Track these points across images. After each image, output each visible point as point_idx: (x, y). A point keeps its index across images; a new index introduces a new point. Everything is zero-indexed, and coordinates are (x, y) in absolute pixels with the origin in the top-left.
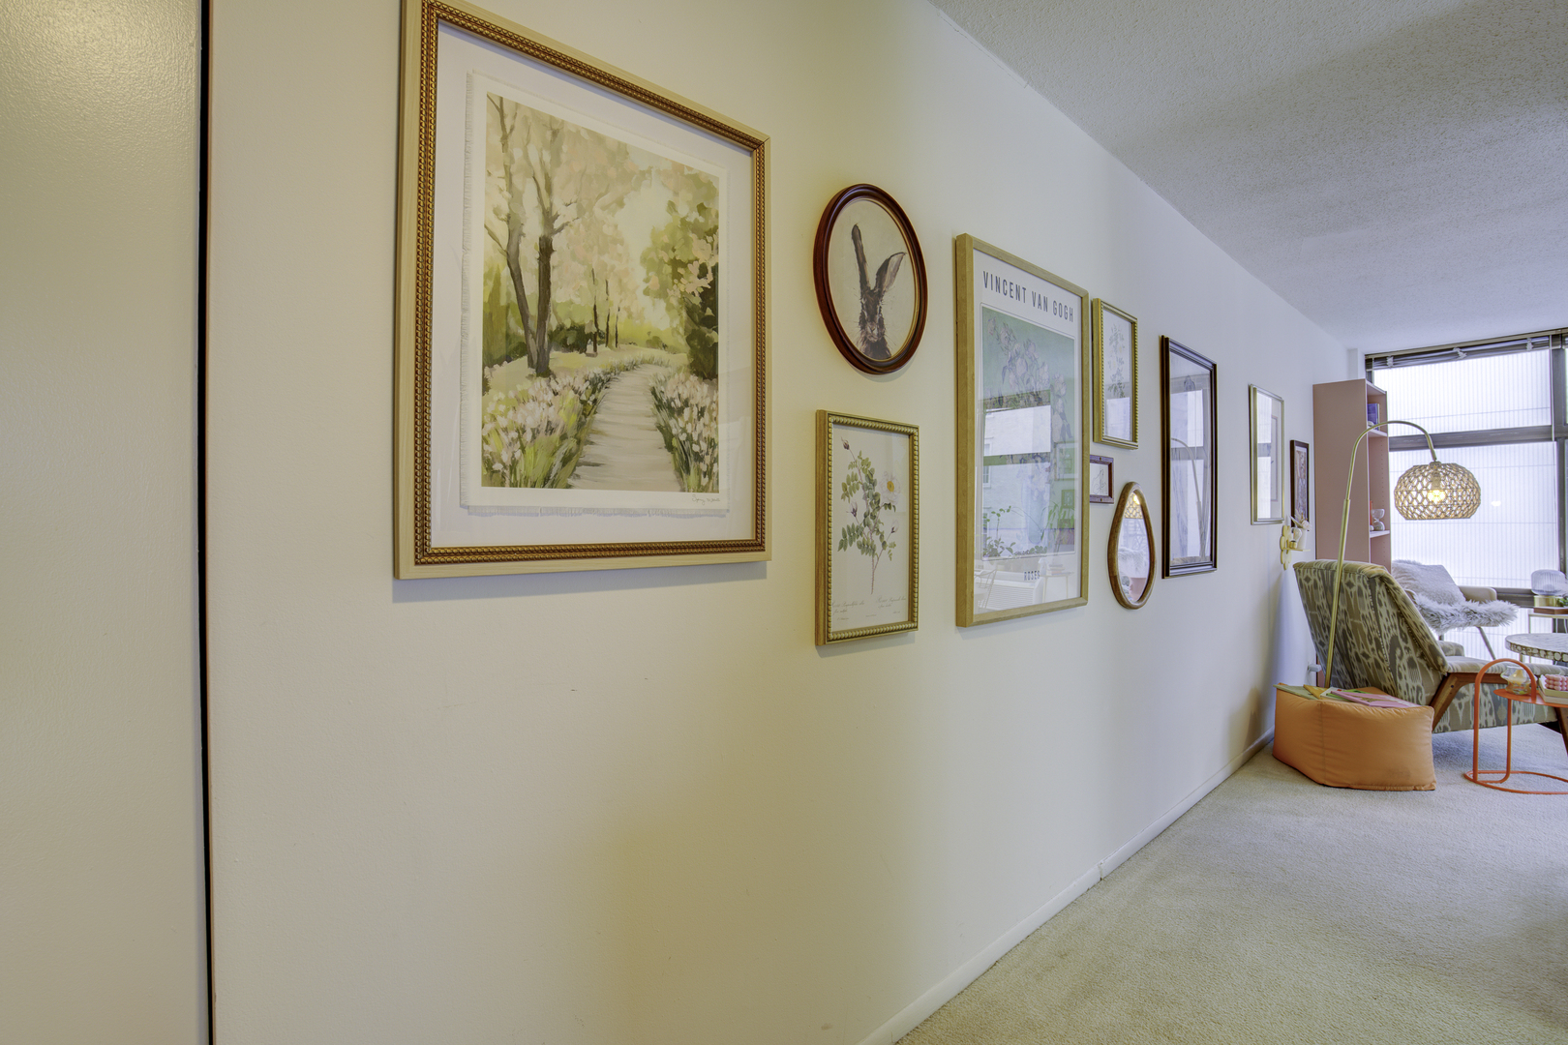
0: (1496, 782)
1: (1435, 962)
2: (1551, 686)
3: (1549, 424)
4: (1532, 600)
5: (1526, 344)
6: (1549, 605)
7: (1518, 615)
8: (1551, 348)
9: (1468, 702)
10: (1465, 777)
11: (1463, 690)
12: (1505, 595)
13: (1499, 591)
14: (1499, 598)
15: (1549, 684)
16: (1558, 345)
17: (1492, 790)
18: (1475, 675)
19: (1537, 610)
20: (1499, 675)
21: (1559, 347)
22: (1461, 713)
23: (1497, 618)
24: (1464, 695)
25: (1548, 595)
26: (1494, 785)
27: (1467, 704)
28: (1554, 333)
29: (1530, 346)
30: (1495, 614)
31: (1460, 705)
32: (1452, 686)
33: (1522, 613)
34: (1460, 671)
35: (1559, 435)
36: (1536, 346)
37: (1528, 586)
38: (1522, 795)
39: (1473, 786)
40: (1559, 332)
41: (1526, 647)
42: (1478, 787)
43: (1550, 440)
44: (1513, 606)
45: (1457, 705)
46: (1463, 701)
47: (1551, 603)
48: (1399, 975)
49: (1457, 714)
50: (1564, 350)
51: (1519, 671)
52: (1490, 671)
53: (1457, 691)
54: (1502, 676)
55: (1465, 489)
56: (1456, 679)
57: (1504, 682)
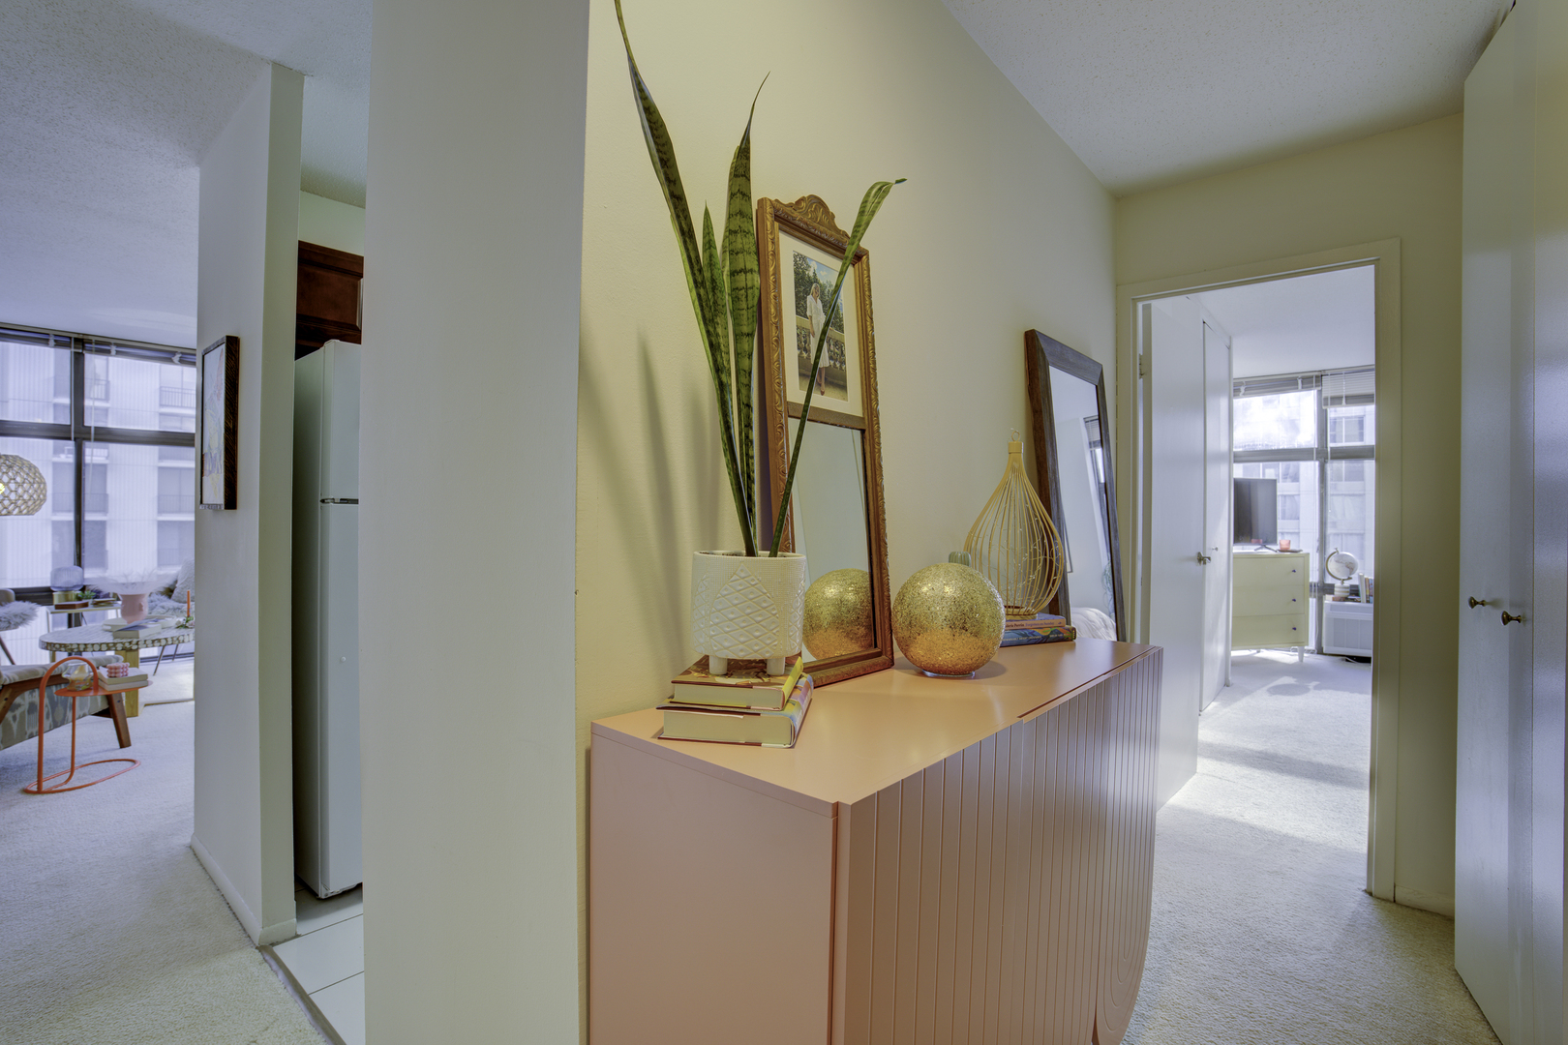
0: (61, 785)
1: (89, 981)
2: (113, 675)
3: (69, 423)
4: (51, 597)
5: (48, 340)
6: (68, 601)
7: (39, 613)
8: (73, 350)
9: (24, 712)
10: (27, 792)
11: (18, 700)
12: (22, 595)
13: (16, 591)
14: (18, 599)
15: (111, 673)
16: (79, 348)
17: (60, 794)
18: (39, 680)
19: (58, 607)
20: (60, 675)
21: (80, 351)
22: (15, 726)
23: (18, 620)
24: (19, 705)
25: (66, 591)
26: (59, 788)
27: (23, 714)
28: (76, 336)
29: (52, 342)
30: (16, 616)
31: (14, 718)
32: (6, 699)
33: (42, 611)
34: (17, 680)
35: (78, 436)
36: (59, 344)
37: (47, 584)
38: (90, 787)
39: (39, 797)
40: (81, 337)
41: (64, 644)
42: (45, 797)
43: (70, 439)
44: (33, 605)
45: (11, 719)
46: (18, 713)
47: (70, 598)
48: (59, 1019)
49: (11, 728)
50: (84, 355)
51: (82, 666)
52: (53, 673)
53: (11, 704)
54: (64, 676)
55: (32, 484)
56: (10, 690)
57: (66, 681)
